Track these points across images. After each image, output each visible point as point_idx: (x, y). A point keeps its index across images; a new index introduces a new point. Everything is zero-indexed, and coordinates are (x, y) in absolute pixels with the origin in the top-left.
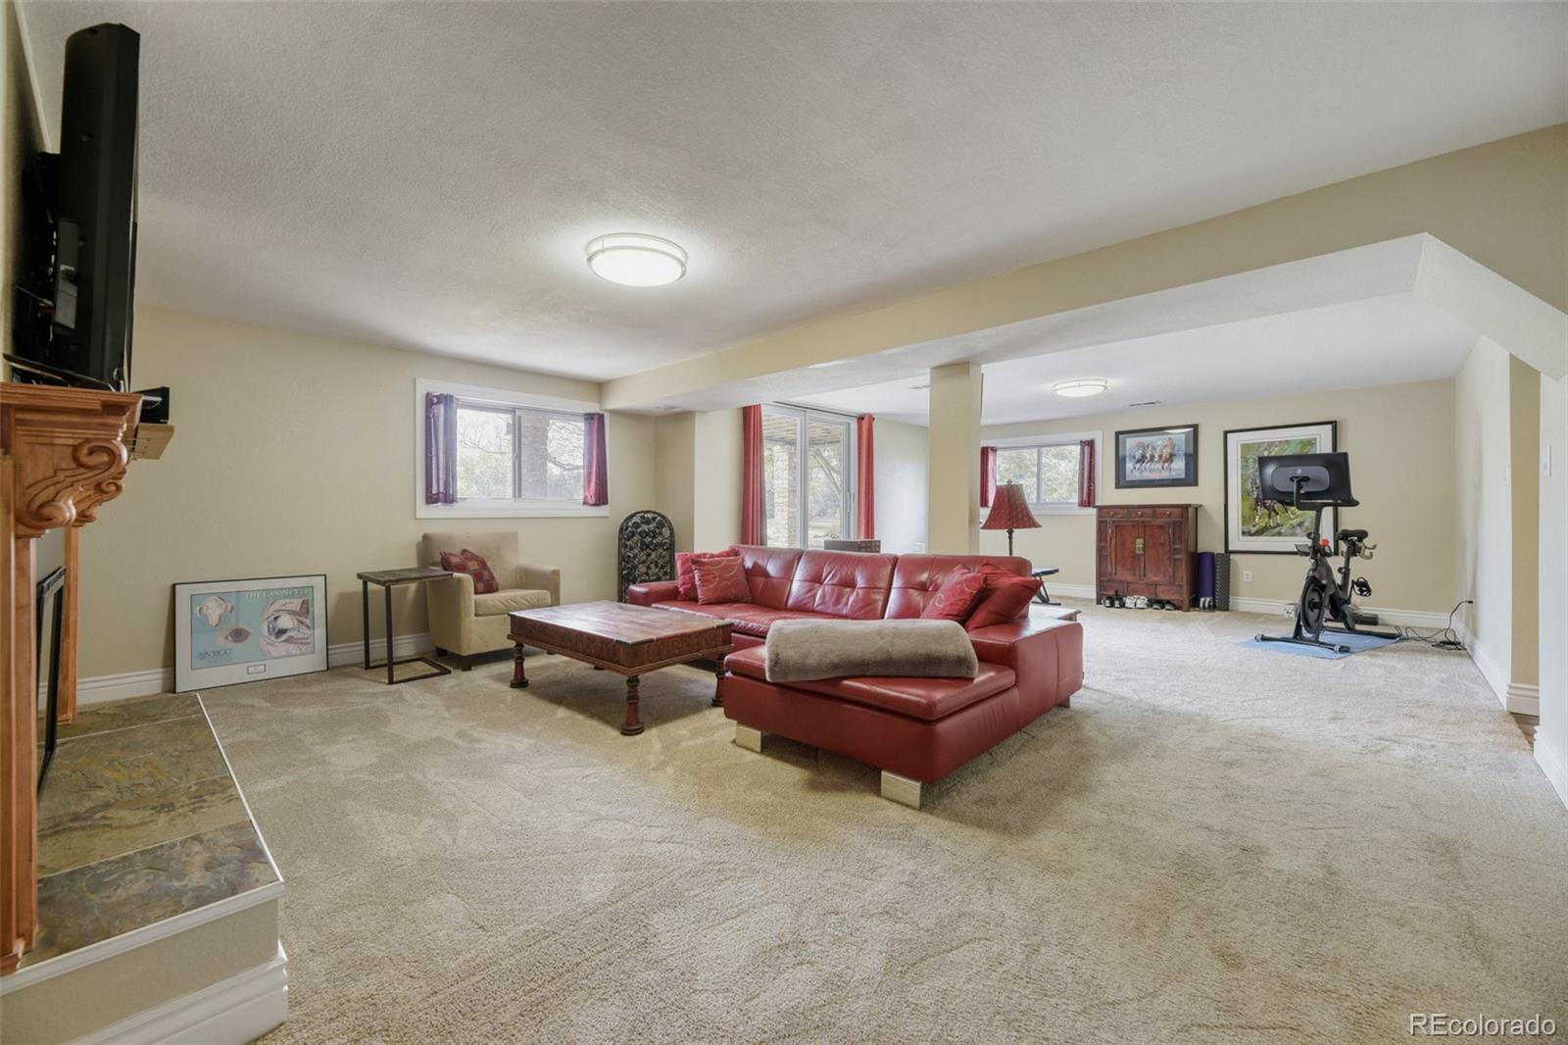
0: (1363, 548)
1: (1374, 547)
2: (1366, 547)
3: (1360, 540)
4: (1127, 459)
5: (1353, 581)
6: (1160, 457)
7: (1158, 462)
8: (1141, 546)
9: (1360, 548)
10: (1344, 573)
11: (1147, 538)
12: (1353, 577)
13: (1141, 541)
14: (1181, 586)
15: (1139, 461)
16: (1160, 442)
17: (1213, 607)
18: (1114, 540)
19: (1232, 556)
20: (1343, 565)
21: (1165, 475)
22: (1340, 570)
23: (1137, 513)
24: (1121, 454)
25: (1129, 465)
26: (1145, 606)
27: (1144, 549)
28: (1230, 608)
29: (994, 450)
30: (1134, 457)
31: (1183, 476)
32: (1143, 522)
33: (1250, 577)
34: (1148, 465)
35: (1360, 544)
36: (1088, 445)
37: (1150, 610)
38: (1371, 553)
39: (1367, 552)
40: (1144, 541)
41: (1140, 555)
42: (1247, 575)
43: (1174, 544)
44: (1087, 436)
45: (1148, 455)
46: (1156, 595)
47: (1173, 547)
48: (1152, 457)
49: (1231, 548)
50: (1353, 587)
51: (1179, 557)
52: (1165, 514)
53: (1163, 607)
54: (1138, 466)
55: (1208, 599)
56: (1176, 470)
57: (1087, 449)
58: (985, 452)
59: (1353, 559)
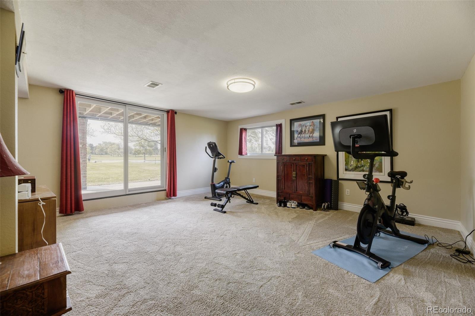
0: (404, 182)
1: (411, 182)
2: (406, 182)
3: (403, 177)
4: (295, 132)
5: (397, 205)
6: (309, 131)
7: (308, 133)
8: (295, 175)
9: (403, 182)
10: (391, 199)
11: (297, 171)
12: (397, 202)
13: (295, 173)
14: (312, 197)
15: (299, 133)
16: (308, 124)
17: (329, 208)
18: (283, 172)
19: (340, 181)
20: (391, 194)
21: (310, 140)
22: (389, 197)
23: (293, 159)
24: (292, 130)
25: (296, 135)
26: (296, 207)
27: (296, 177)
28: (339, 208)
29: (246, 130)
30: (298, 131)
31: (318, 141)
32: (296, 163)
33: (349, 192)
34: (304, 135)
35: (403, 180)
36: (279, 126)
37: (298, 209)
38: (409, 186)
39: (407, 185)
40: (296, 173)
41: (294, 180)
42: (348, 191)
43: (309, 175)
44: (279, 122)
45: (303, 130)
46: (301, 201)
47: (308, 176)
48: (305, 131)
49: (340, 177)
50: (396, 209)
51: (311, 182)
52: (305, 159)
53: (304, 208)
54: (299, 135)
55: (327, 204)
56: (316, 137)
57: (279, 128)
58: (242, 130)
59: (397, 190)
